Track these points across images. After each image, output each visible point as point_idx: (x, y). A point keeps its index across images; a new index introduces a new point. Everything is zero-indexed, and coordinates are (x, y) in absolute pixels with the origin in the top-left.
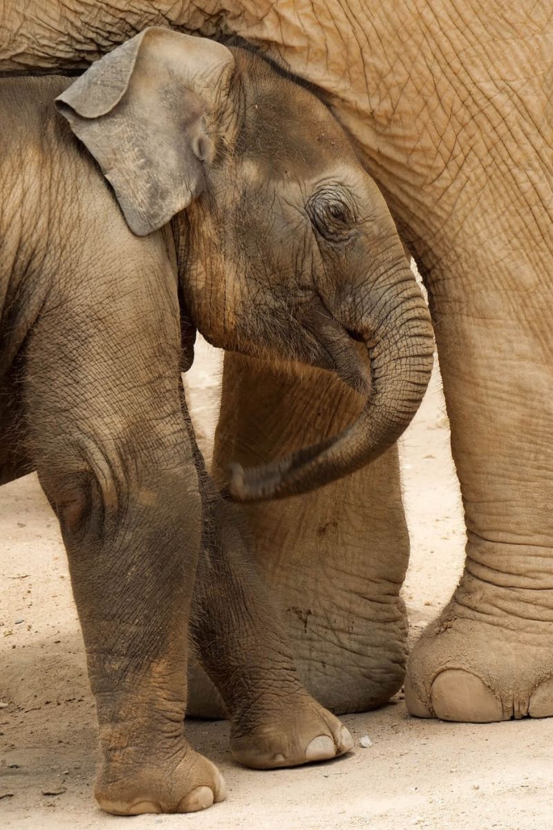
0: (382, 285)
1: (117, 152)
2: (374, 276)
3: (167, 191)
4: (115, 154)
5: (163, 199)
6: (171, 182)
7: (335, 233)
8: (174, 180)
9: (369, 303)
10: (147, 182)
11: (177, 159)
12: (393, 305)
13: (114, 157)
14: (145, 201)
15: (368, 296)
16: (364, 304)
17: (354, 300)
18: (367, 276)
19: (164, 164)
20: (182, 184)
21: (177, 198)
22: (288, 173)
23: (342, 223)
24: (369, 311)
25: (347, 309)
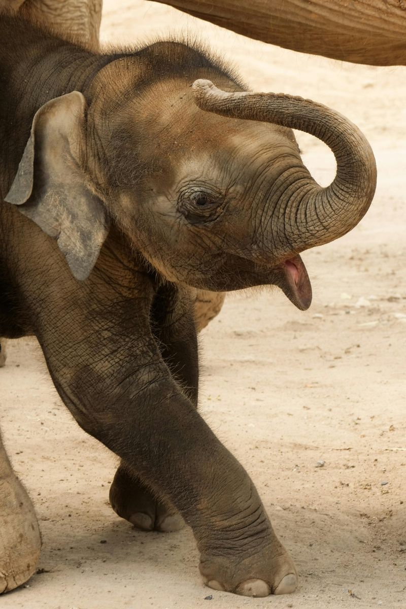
0: (266, 223)
1: (58, 218)
2: (258, 221)
3: (90, 232)
4: (57, 220)
5: (90, 239)
6: (89, 224)
7: (210, 215)
8: (90, 221)
9: (269, 242)
10: (78, 232)
11: (88, 203)
12: (282, 229)
13: (57, 223)
14: (81, 246)
15: (264, 238)
16: (267, 245)
17: (258, 246)
18: (253, 225)
19: (81, 212)
20: (96, 221)
21: (97, 234)
22: (154, 190)
23: (211, 205)
24: (273, 247)
25: (258, 254)
